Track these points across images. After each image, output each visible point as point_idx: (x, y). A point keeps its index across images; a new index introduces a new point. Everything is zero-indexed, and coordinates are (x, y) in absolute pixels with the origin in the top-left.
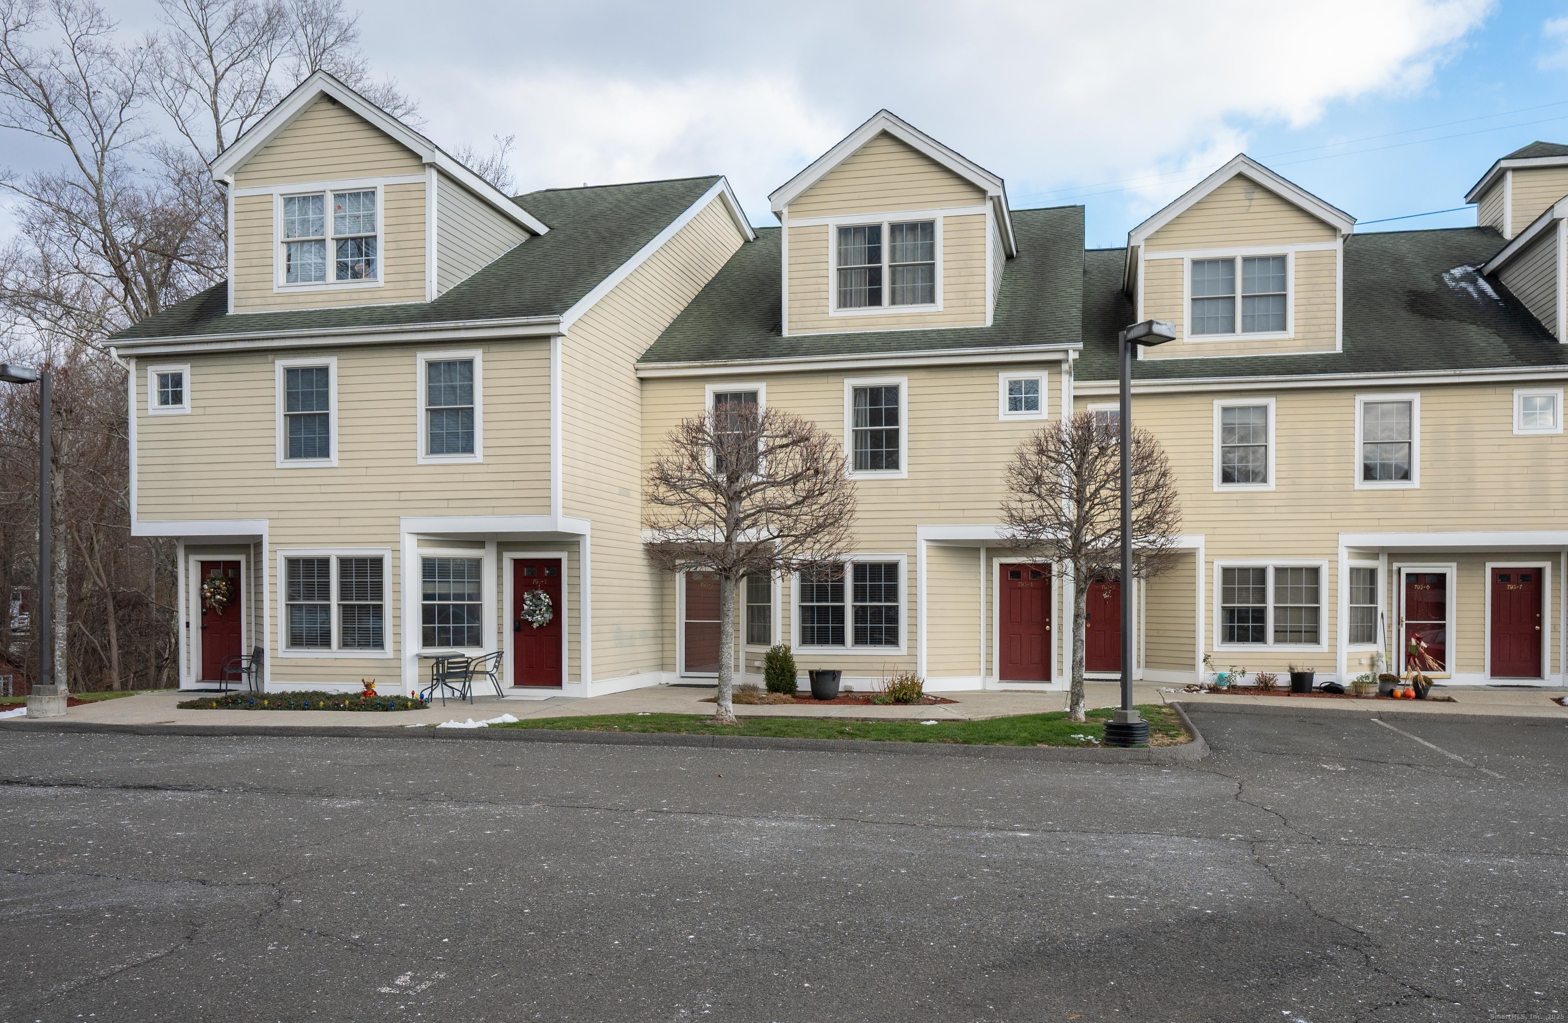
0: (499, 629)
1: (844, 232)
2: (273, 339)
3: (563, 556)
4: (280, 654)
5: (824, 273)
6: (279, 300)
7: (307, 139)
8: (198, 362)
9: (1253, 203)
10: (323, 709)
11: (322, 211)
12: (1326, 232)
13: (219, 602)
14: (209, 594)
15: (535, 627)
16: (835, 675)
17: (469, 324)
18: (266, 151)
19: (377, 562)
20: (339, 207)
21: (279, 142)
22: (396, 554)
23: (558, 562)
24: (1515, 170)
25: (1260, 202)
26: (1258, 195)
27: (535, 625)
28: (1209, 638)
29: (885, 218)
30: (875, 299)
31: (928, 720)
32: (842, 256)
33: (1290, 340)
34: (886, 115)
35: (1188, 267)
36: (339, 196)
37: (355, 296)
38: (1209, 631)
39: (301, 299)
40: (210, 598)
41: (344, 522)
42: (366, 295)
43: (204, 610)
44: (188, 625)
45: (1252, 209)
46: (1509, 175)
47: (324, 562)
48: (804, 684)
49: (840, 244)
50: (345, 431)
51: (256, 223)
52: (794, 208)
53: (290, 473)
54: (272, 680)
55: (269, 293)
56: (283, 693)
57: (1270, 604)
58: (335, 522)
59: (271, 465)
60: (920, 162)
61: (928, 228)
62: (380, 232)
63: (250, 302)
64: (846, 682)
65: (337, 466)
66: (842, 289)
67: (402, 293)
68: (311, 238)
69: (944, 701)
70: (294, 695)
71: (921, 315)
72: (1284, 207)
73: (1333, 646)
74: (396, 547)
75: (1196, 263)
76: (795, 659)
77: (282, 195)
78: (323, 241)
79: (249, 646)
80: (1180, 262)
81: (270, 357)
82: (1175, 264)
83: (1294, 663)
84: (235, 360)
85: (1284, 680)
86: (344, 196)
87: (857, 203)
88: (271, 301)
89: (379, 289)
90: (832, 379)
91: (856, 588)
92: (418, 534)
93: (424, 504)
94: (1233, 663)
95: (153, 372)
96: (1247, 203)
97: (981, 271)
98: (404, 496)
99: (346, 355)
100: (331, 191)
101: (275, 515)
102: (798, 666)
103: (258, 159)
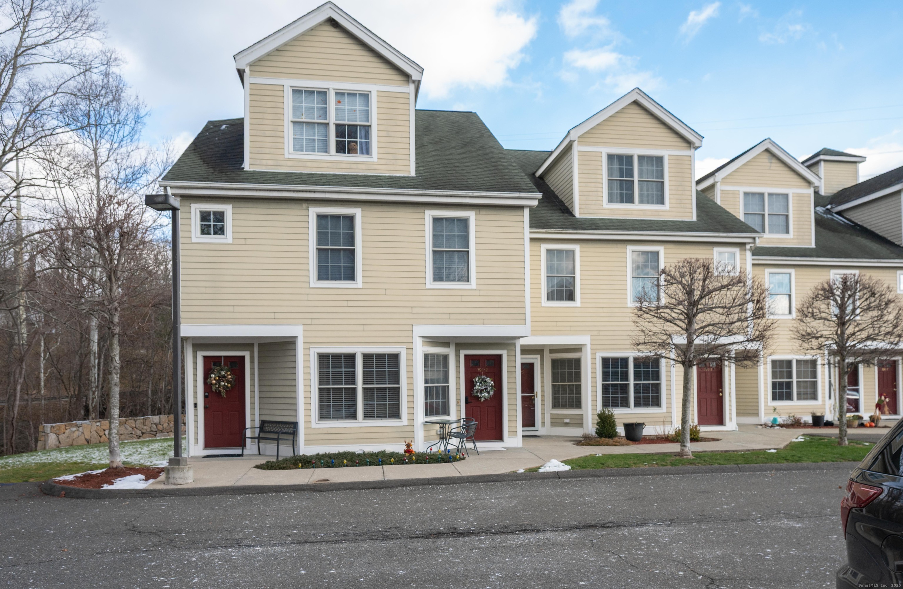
0: (458, 402)
1: (611, 157)
2: (314, 192)
3: (504, 353)
4: (314, 425)
5: (600, 181)
6: (290, 163)
7: (314, 50)
8: (237, 204)
9: (773, 165)
10: (394, 464)
11: (325, 102)
12: (805, 184)
13: (225, 387)
14: (214, 382)
15: (482, 400)
16: (641, 426)
17: (477, 194)
18: (277, 53)
19: (395, 358)
20: (339, 102)
21: (289, 48)
22: (410, 351)
23: (500, 357)
24: (825, 161)
25: (776, 165)
26: (774, 161)
27: (483, 399)
28: (766, 398)
29: (636, 151)
30: (630, 200)
31: (770, 449)
32: (610, 172)
33: (790, 239)
34: (639, 92)
35: (742, 196)
36: (339, 94)
37: (354, 166)
38: (766, 394)
39: (309, 164)
40: (216, 384)
41: (366, 328)
42: (363, 167)
43: (207, 394)
44: (196, 405)
45: (772, 168)
46: (822, 163)
47: (351, 358)
48: (621, 431)
49: (608, 165)
50: (367, 262)
51: (269, 104)
52: (581, 140)
53: (319, 291)
54: (305, 445)
55: (281, 157)
56: (318, 455)
57: (795, 379)
58: (360, 328)
59: (306, 285)
60: (654, 121)
61: (659, 160)
62: (374, 122)
63: (264, 162)
64: (648, 431)
65: (361, 287)
66: (610, 191)
67: (392, 168)
68: (316, 121)
69: (714, 440)
70: (326, 456)
71: (656, 211)
72: (786, 169)
73: (824, 401)
74: (409, 346)
75: (746, 194)
76: (616, 416)
77: (291, 87)
78: (327, 124)
79: (253, 420)
80: (738, 192)
81: (305, 205)
82: (736, 193)
83: (815, 411)
84: (273, 205)
85: (809, 419)
86: (343, 94)
87: (619, 141)
88: (283, 163)
89: (373, 163)
90: (620, 246)
91: (635, 373)
92: (423, 337)
93: (434, 316)
94: (790, 411)
95: (196, 208)
96: (769, 164)
97: (689, 188)
98: (415, 310)
99: (367, 208)
100: (334, 89)
101: (309, 322)
102: (617, 421)
103: (271, 58)
